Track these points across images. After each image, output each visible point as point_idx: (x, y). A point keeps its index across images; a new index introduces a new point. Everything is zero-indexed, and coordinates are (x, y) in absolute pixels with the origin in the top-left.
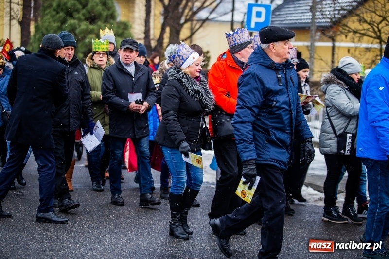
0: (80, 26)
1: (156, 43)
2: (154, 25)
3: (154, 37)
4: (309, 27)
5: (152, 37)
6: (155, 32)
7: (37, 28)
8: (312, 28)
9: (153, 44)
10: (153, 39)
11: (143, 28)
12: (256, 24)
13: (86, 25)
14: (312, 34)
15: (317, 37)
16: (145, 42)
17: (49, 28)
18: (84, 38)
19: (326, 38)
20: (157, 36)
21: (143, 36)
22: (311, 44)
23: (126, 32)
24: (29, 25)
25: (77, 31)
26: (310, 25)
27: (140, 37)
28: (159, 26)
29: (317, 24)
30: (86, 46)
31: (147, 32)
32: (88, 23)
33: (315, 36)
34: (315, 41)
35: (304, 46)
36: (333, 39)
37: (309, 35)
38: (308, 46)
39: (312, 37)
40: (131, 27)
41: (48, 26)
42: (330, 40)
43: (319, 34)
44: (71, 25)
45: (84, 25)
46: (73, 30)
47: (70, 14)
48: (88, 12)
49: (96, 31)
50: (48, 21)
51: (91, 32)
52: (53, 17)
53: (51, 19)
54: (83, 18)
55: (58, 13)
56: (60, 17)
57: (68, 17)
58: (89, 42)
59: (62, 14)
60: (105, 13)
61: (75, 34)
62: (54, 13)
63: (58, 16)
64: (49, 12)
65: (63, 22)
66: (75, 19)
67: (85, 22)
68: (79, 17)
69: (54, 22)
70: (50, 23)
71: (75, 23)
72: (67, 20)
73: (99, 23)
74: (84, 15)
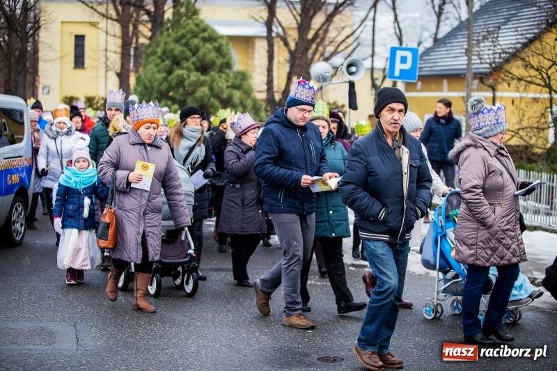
0: (189, 77)
1: (281, 96)
2: (279, 74)
3: (279, 88)
4: (465, 75)
5: (275, 89)
6: (279, 83)
7: (138, 80)
8: (468, 75)
9: (278, 97)
10: (277, 92)
11: (265, 79)
12: (401, 71)
13: (196, 76)
14: (468, 82)
15: (475, 87)
16: (268, 95)
17: (152, 80)
18: (194, 92)
19: (485, 88)
20: (282, 87)
21: (265, 87)
22: (467, 94)
23: (244, 83)
24: (128, 77)
25: (186, 83)
26: (465, 72)
27: (261, 89)
28: (284, 76)
29: (474, 71)
30: (197, 101)
31: (270, 83)
32: (199, 74)
33: (472, 85)
34: (472, 90)
35: (459, 97)
36: (494, 89)
37: (465, 83)
38: (463, 98)
39: (468, 86)
40: (250, 77)
41: (152, 77)
42: (490, 89)
43: (476, 82)
44: (178, 76)
45: (195, 76)
46: (181, 82)
47: (177, 62)
48: (200, 60)
49: (209, 83)
50: (151, 71)
51: (203, 84)
52: (157, 65)
53: (155, 69)
54: (192, 67)
55: (163, 61)
56: (165, 65)
57: (175, 67)
58: (201, 96)
59: (167, 62)
60: (219, 61)
61: (184, 87)
62: (159, 61)
63: (163, 64)
64: (153, 60)
65: (170, 72)
66: (183, 69)
67: (195, 73)
68: (188, 66)
69: (159, 72)
70: (153, 73)
71: (183, 74)
72: (174, 70)
73: (212, 73)
74: (194, 63)
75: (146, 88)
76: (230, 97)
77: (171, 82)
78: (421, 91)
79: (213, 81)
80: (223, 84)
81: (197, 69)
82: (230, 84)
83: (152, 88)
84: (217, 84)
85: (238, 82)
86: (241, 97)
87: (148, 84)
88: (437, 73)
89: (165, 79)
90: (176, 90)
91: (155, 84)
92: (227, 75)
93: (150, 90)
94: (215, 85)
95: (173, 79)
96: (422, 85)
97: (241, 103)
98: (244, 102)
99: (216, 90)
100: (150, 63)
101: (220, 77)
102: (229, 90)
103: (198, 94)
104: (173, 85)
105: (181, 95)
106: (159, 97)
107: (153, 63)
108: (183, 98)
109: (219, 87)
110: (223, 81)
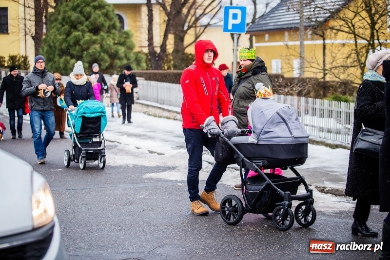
0: (84, 37)
13: (89, 36)
15: (309, 36)
17: (55, 41)
18: (87, 49)
19: (317, 37)
23: (128, 40)
25: (81, 42)
30: (91, 56)
31: (150, 39)
32: (92, 34)
34: (305, 39)
36: (323, 38)
41: (54, 39)
42: (321, 38)
43: (310, 32)
44: (75, 36)
45: (88, 36)
46: (77, 42)
47: (74, 26)
48: (92, 24)
49: (99, 42)
50: (53, 34)
51: (94, 42)
52: (58, 30)
53: (57, 32)
54: (86, 29)
55: (63, 26)
56: (65, 29)
57: (72, 30)
58: (93, 52)
59: (66, 27)
60: (107, 24)
61: (80, 45)
62: (60, 26)
63: (63, 28)
64: (55, 26)
65: (68, 34)
66: (79, 31)
67: (88, 34)
68: (82, 29)
69: (60, 34)
70: (56, 35)
71: (79, 35)
72: (72, 33)
73: (102, 33)
74: (87, 27)
75: (50, 47)
76: (117, 52)
77: (69, 42)
78: (268, 41)
79: (103, 39)
80: (110, 42)
81: (90, 31)
82: (116, 42)
83: (55, 47)
84: (106, 42)
85: (122, 40)
86: (125, 51)
87: (52, 44)
88: (279, 27)
89: (65, 40)
90: (74, 47)
91: (57, 44)
92: (114, 34)
93: (54, 49)
94: (104, 43)
95: (71, 39)
96: (269, 36)
97: (126, 56)
98: (128, 55)
99: (105, 47)
100: (53, 28)
101: (108, 36)
102: (116, 46)
103: (91, 51)
104: (71, 44)
105: (78, 51)
106: (61, 54)
107: (55, 28)
108: (80, 54)
109: (107, 44)
110: (111, 39)
